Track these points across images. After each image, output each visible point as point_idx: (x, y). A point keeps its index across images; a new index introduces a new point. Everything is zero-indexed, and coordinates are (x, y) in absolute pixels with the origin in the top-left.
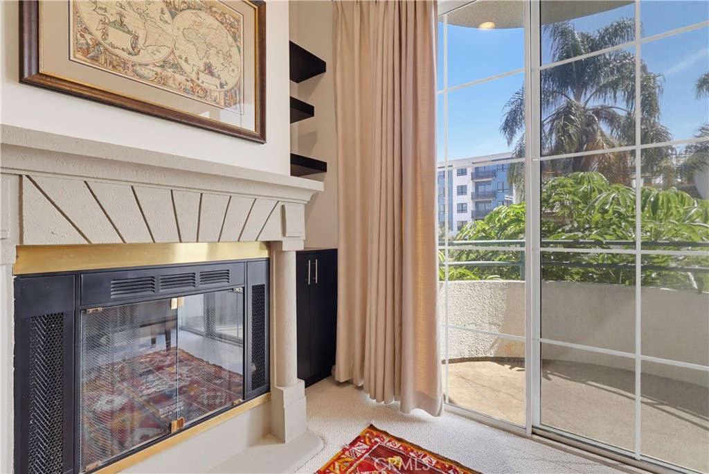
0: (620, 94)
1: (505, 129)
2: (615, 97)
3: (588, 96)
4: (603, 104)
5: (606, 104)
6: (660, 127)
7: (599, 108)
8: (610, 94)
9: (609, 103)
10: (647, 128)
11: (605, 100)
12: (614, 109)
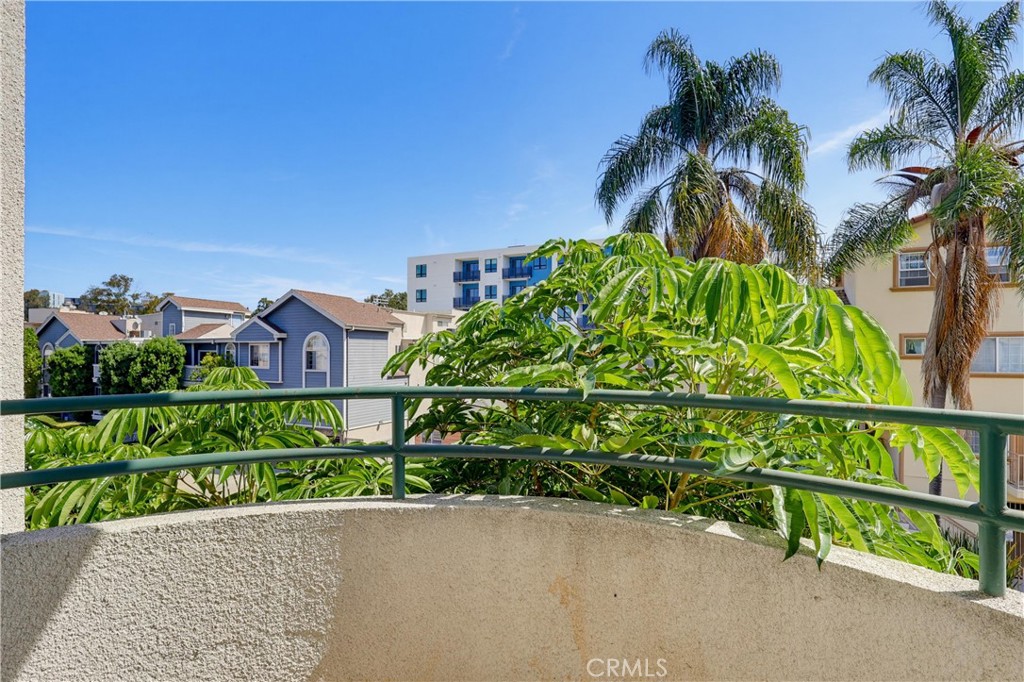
0: (755, 151)
1: (601, 196)
2: (748, 156)
3: (716, 152)
4: (734, 166)
5: (738, 167)
6: (801, 204)
7: (729, 171)
8: (742, 152)
9: (742, 164)
10: (787, 205)
11: (736, 160)
12: (747, 174)
